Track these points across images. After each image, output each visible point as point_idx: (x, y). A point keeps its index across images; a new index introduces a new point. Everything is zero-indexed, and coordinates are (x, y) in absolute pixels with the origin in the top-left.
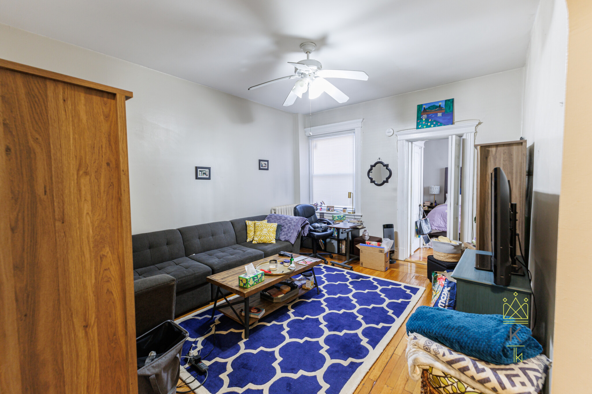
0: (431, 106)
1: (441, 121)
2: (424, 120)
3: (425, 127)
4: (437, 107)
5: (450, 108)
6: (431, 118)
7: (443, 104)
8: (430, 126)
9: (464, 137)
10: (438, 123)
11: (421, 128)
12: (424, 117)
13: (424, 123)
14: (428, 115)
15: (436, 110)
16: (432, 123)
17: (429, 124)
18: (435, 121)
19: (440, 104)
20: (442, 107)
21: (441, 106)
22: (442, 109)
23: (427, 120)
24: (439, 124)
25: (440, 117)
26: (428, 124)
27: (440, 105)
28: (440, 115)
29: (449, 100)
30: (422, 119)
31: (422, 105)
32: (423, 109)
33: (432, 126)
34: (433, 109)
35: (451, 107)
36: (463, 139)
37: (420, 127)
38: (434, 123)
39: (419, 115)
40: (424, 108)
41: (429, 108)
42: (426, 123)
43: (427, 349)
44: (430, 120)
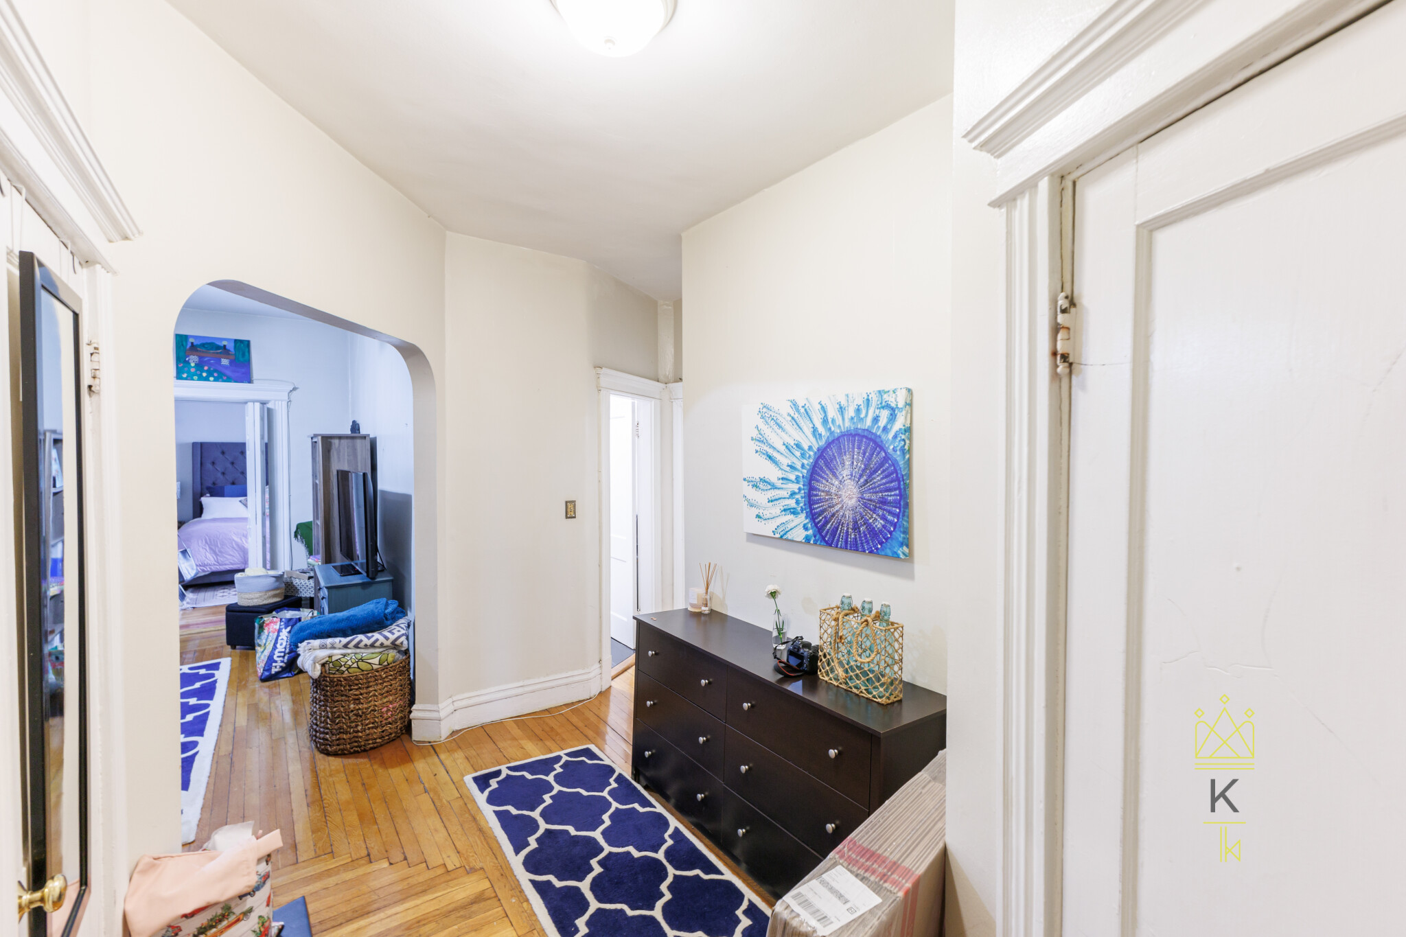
0: (207, 343)
1: (228, 372)
2: (193, 365)
3: (195, 377)
4: (218, 347)
5: (243, 355)
6: (207, 363)
7: (231, 346)
8: (206, 379)
9: (270, 405)
10: (222, 376)
11: (186, 379)
12: (193, 360)
13: (193, 370)
14: (200, 357)
15: (217, 353)
16: (210, 374)
17: (204, 375)
18: (215, 371)
19: (225, 343)
20: (229, 351)
21: (227, 347)
22: (229, 354)
23: (199, 365)
24: (225, 378)
25: (225, 367)
26: (201, 375)
27: (225, 346)
28: (225, 362)
29: (241, 341)
30: (188, 362)
31: (186, 337)
32: (189, 345)
33: (211, 379)
34: (211, 349)
35: (247, 354)
36: (269, 410)
37: (185, 376)
38: (215, 375)
39: (182, 354)
40: (192, 343)
41: (203, 345)
42: (198, 372)
43: (323, 647)
44: (206, 368)
